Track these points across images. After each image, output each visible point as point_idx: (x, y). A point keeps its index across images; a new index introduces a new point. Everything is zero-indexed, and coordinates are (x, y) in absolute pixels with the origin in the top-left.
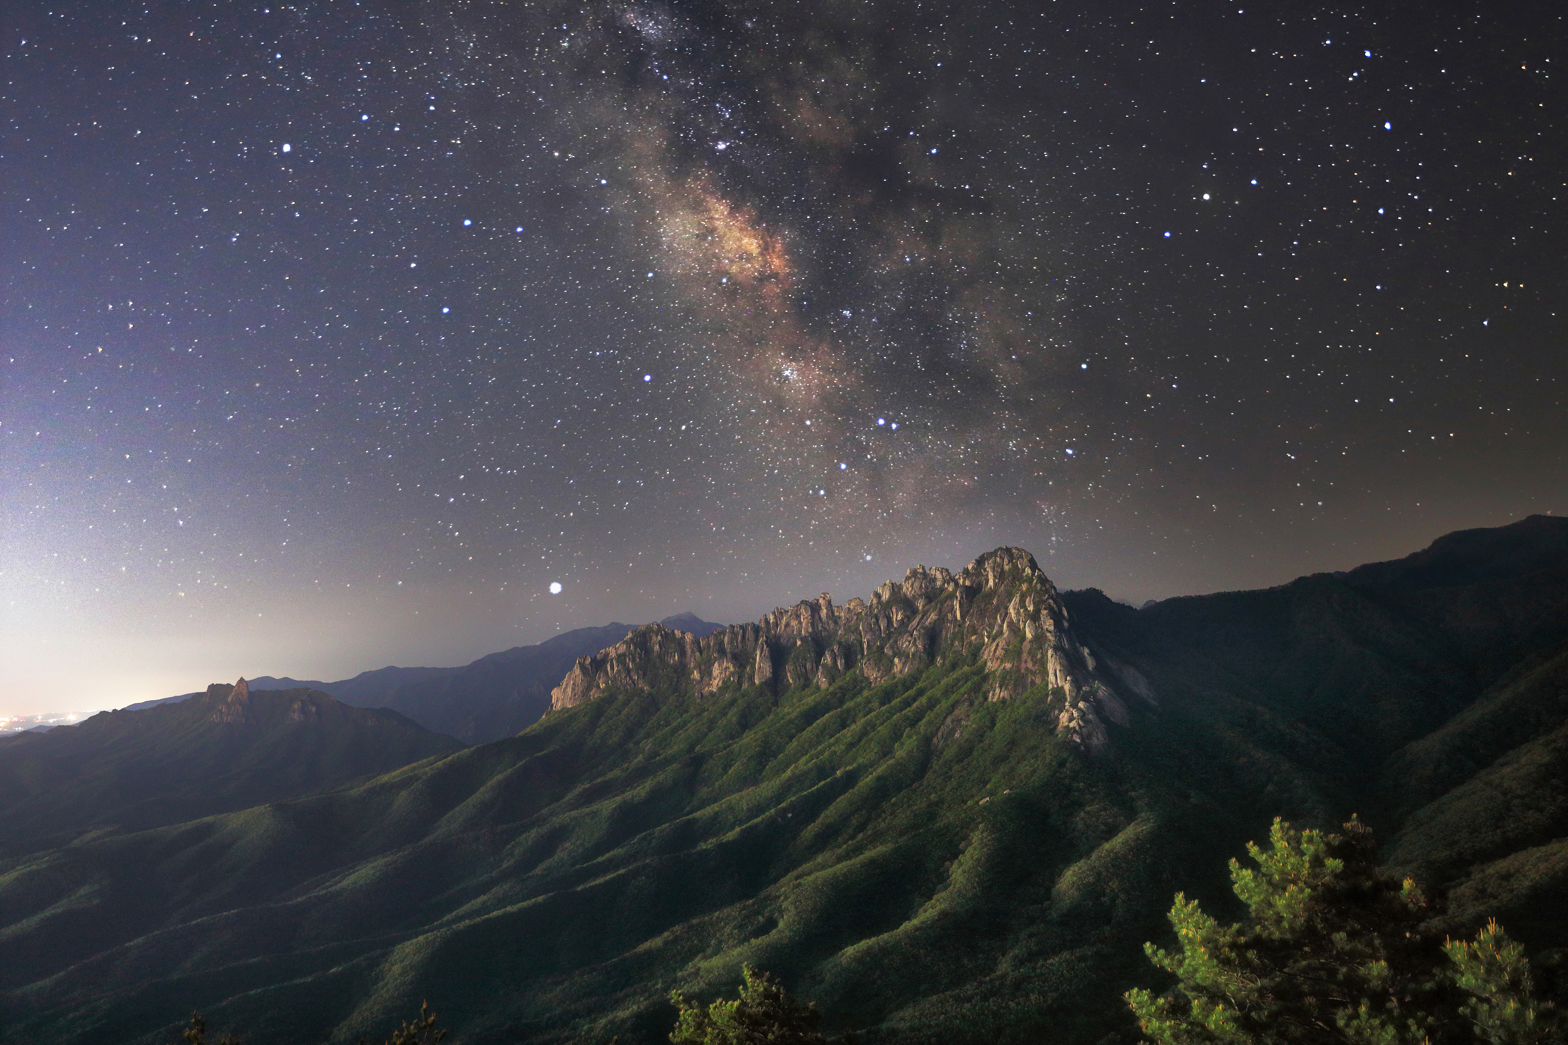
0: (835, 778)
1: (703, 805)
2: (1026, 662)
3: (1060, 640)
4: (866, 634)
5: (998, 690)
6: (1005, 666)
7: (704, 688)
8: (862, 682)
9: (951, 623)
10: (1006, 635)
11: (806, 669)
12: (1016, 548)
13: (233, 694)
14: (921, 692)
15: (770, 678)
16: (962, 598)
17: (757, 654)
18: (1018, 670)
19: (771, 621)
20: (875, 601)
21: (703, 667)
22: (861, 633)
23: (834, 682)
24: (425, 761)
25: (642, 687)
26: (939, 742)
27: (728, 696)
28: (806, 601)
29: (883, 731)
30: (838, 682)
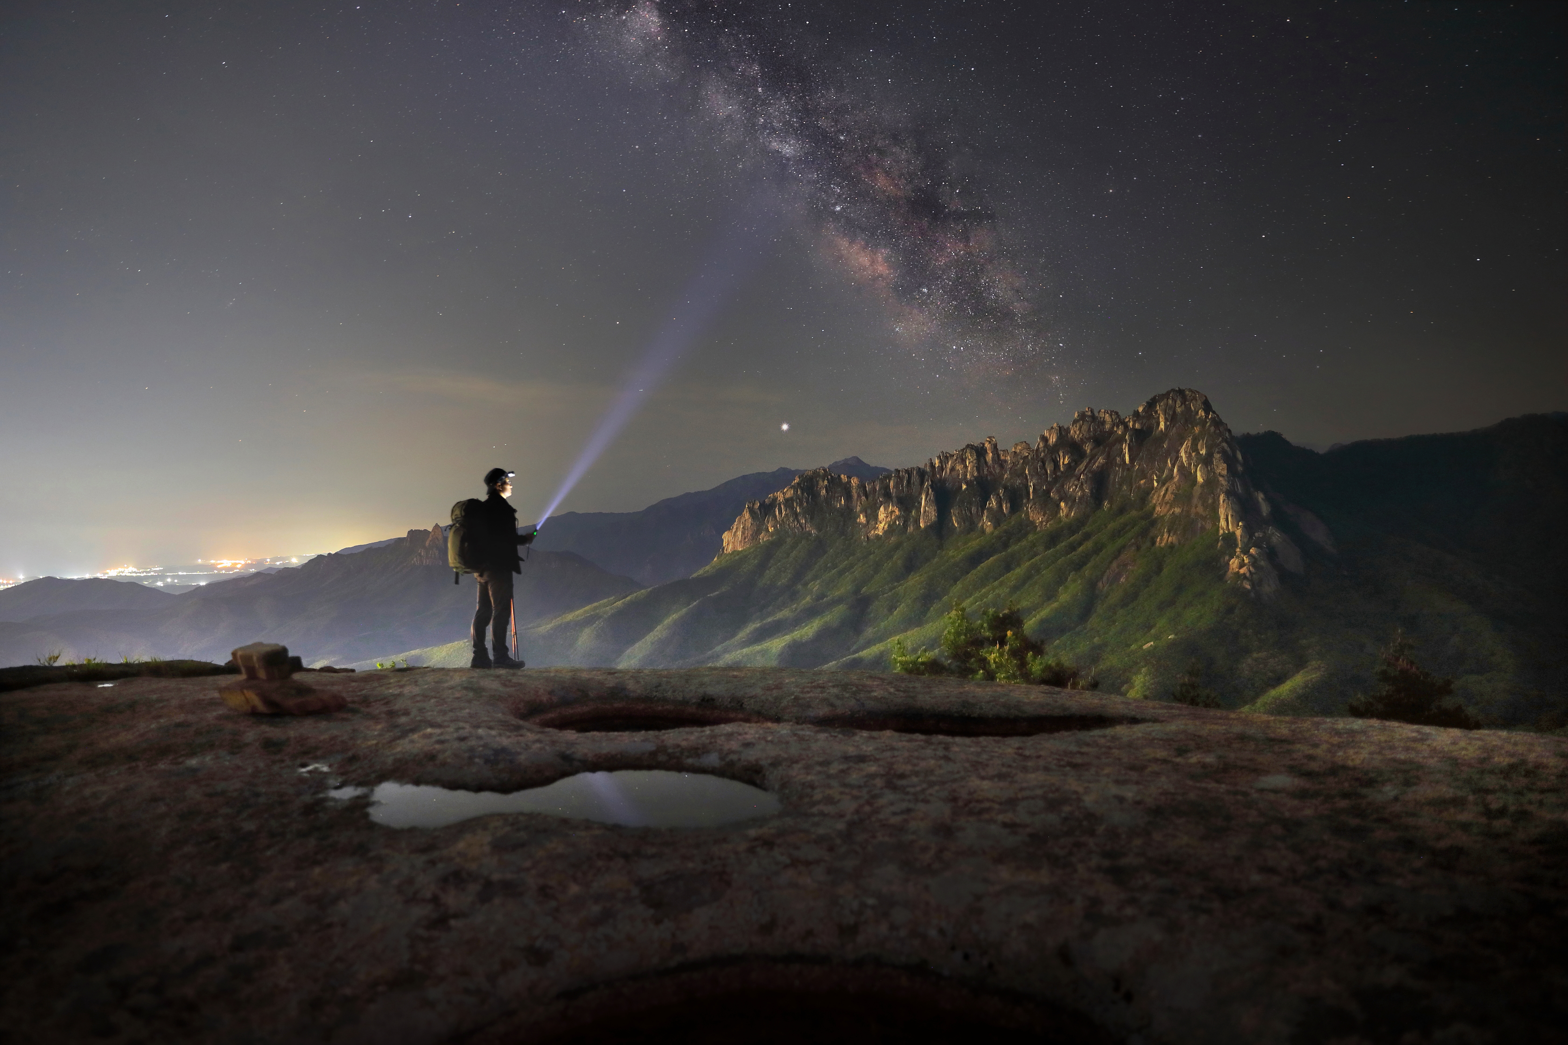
1: (869, 644)
2: (1196, 507)
3: (1233, 485)
4: (1032, 478)
5: (1166, 536)
6: (1174, 511)
7: (870, 532)
8: (1027, 525)
9: (1119, 467)
10: (1176, 480)
11: (971, 513)
12: (1190, 390)
13: (430, 539)
14: (1087, 537)
15: (935, 523)
16: (1131, 441)
17: (922, 498)
18: (1188, 515)
19: (937, 465)
20: (1041, 445)
21: (869, 511)
22: (1026, 477)
23: (999, 526)
24: (605, 600)
25: (809, 530)
26: (1103, 586)
27: (893, 540)
28: (972, 445)
29: (1047, 575)
30: (1004, 527)
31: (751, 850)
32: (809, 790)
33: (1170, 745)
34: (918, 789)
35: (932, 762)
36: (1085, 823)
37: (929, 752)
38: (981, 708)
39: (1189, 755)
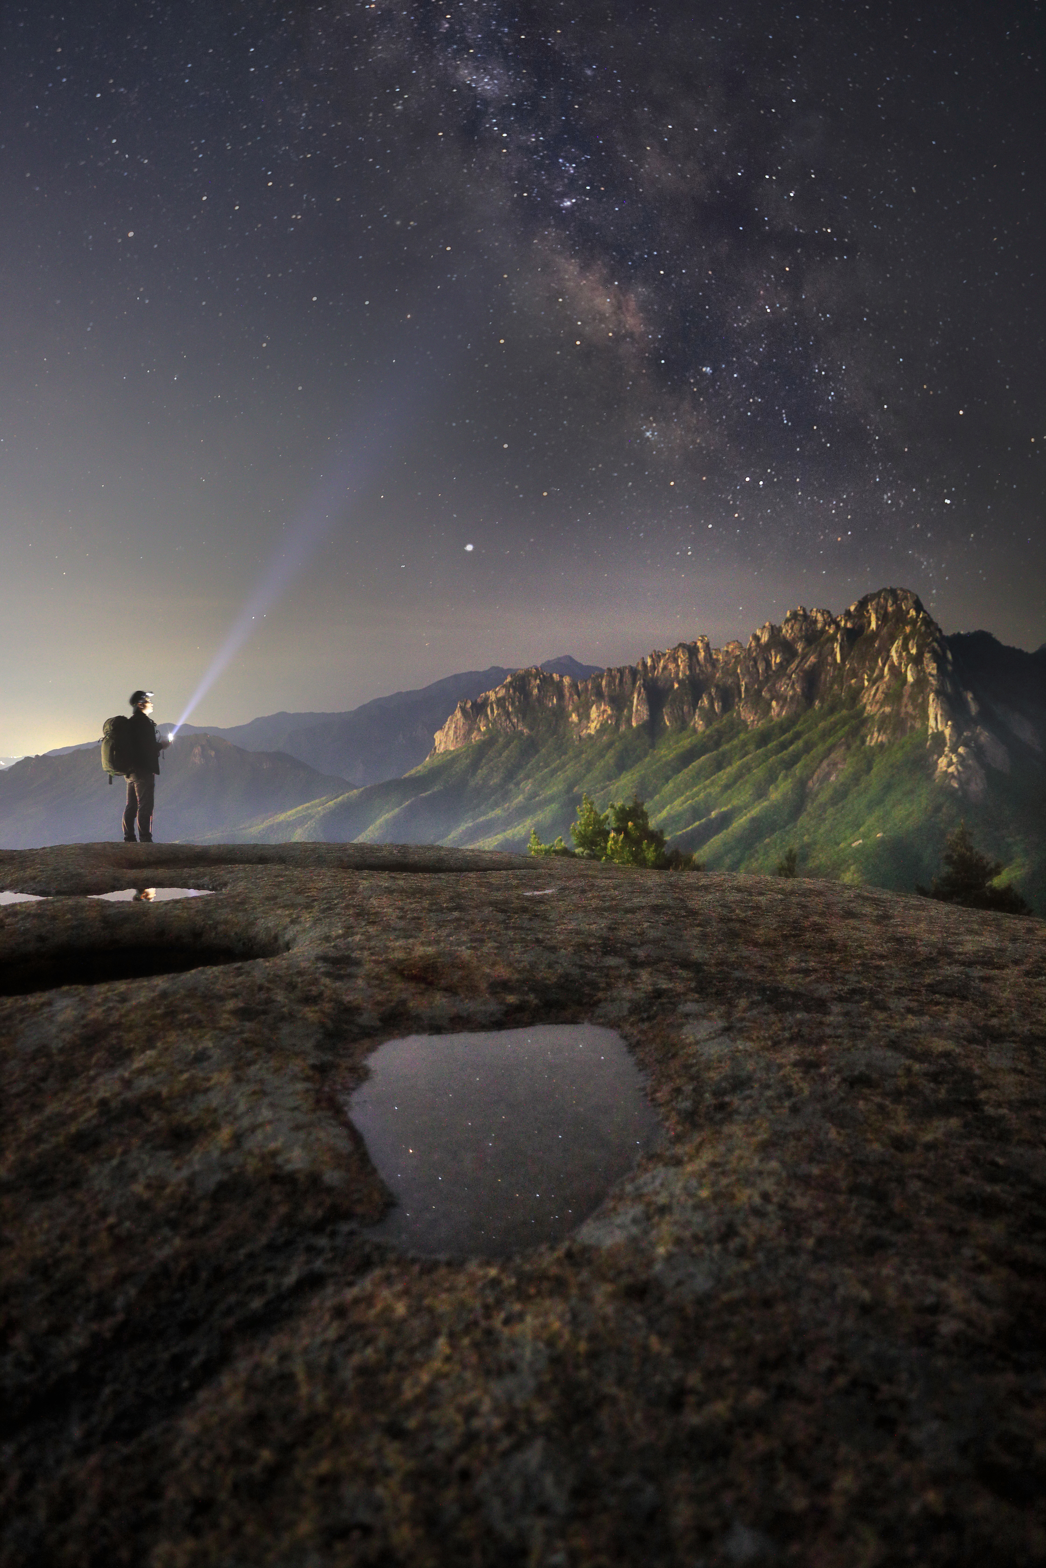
0: (709, 820)
2: (906, 706)
3: (943, 684)
4: (744, 677)
5: (876, 735)
6: (885, 710)
7: (582, 731)
8: (739, 724)
9: (830, 666)
10: (886, 679)
11: (683, 711)
12: (902, 589)
14: (798, 736)
15: (647, 722)
16: (842, 640)
17: (634, 697)
18: (898, 713)
19: (649, 664)
20: (753, 644)
21: (581, 710)
22: (738, 676)
23: (712, 724)
24: (317, 801)
25: (521, 730)
26: (814, 785)
27: (605, 739)
28: (684, 644)
29: (759, 773)
30: (716, 725)
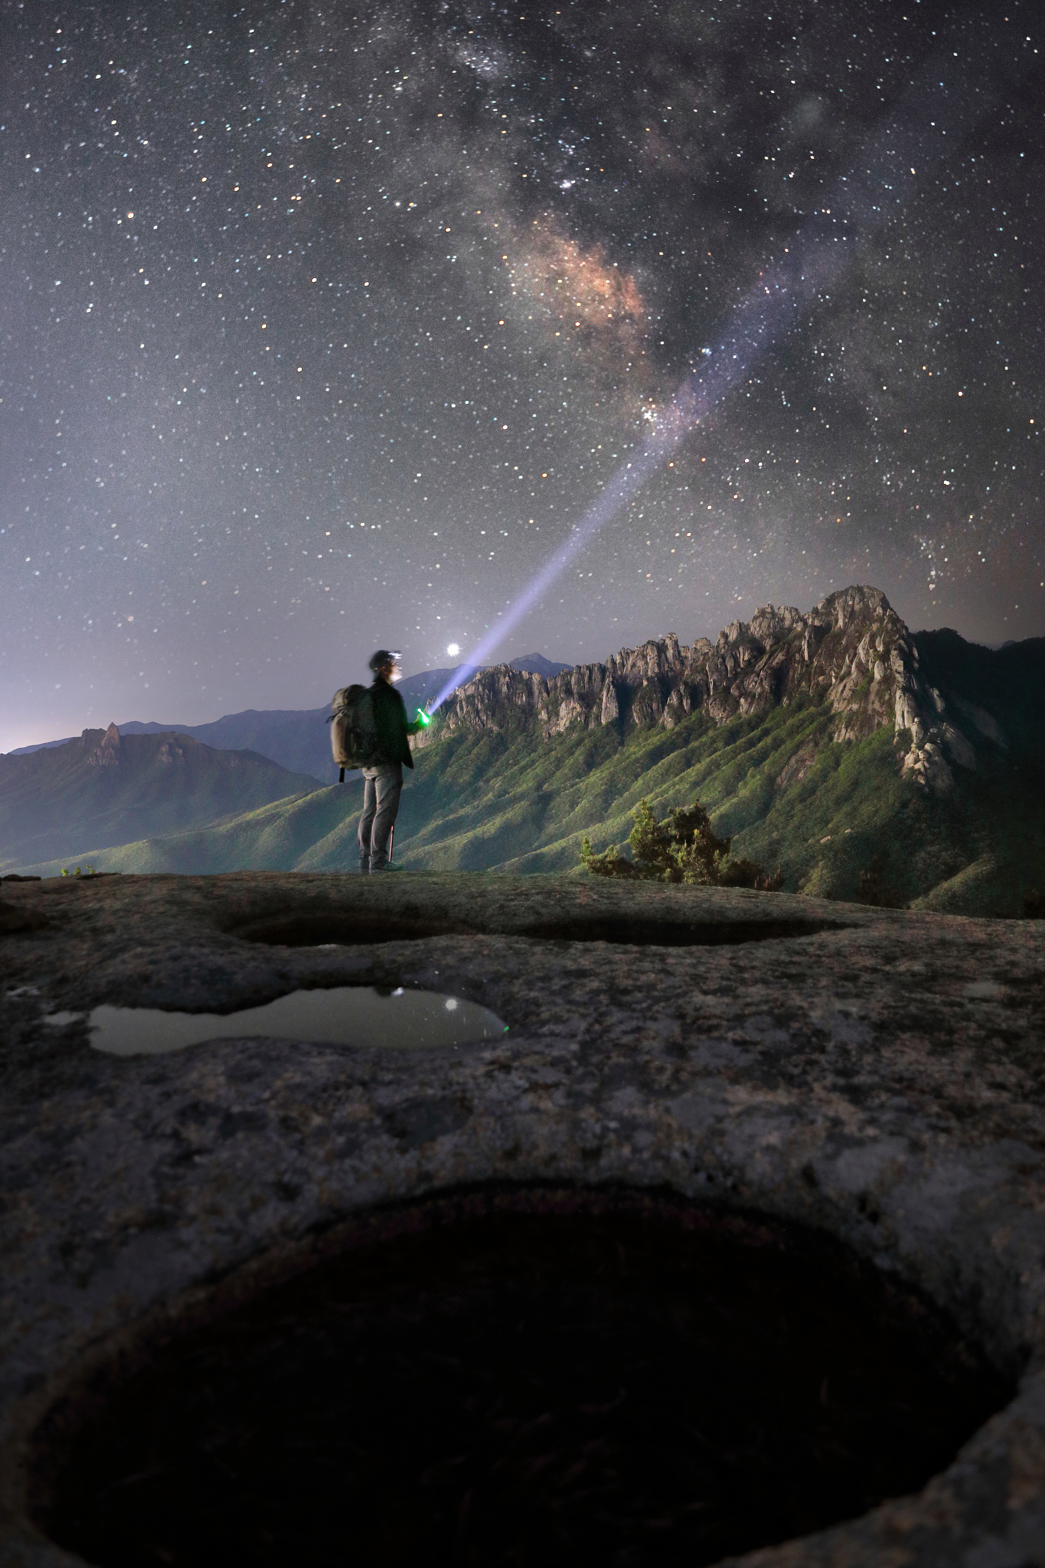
1: (551, 839)
2: (873, 703)
3: (909, 681)
4: (713, 674)
5: (843, 731)
6: (852, 707)
7: (551, 728)
8: (707, 722)
9: (798, 664)
10: (854, 676)
11: (652, 709)
12: (869, 587)
13: (106, 738)
14: (766, 733)
15: (616, 719)
16: (810, 637)
17: (603, 694)
18: (865, 710)
19: (618, 661)
20: (722, 641)
21: (550, 708)
22: (707, 673)
23: (680, 722)
24: (286, 799)
25: (491, 728)
26: (783, 781)
27: (575, 736)
28: (652, 641)
29: (727, 770)
30: (685, 722)
31: (489, 1075)
32: (533, 1008)
33: (876, 952)
34: (644, 1005)
35: (653, 976)
36: (814, 1040)
37: (646, 965)
38: (685, 914)
39: (898, 963)
